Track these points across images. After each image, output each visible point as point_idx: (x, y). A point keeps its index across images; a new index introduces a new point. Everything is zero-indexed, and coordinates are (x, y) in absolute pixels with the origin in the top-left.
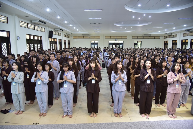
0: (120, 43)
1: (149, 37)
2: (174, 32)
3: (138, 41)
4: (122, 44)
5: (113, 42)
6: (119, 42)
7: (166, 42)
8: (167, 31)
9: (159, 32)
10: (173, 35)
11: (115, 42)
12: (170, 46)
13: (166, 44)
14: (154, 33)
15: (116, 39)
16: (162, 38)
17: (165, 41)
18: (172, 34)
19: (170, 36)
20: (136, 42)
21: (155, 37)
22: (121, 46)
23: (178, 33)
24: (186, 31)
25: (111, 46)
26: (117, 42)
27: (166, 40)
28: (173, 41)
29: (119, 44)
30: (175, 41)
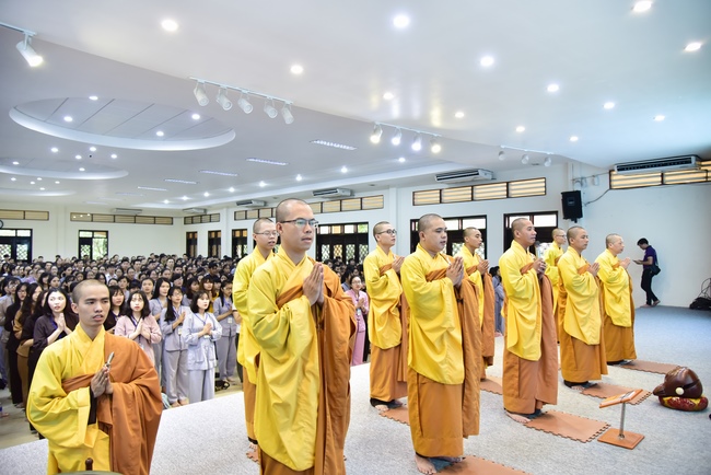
0: (16, 237)
1: (135, 217)
2: (209, 206)
3: (93, 232)
4: (29, 240)
6: (12, 234)
7: (191, 236)
8: (187, 202)
9: (166, 204)
10: (208, 213)
12: (202, 249)
13: (191, 241)
14: (149, 206)
16: (179, 222)
17: (188, 233)
18: (205, 210)
19: (202, 216)
20: (89, 235)
21: (155, 220)
22: (22, 250)
23: (222, 208)
24: (239, 203)
27: (192, 228)
28: (210, 232)
29: (12, 241)
30: (216, 232)
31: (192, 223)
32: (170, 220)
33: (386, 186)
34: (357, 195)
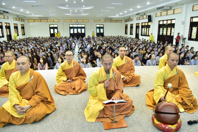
34: (173, 8)
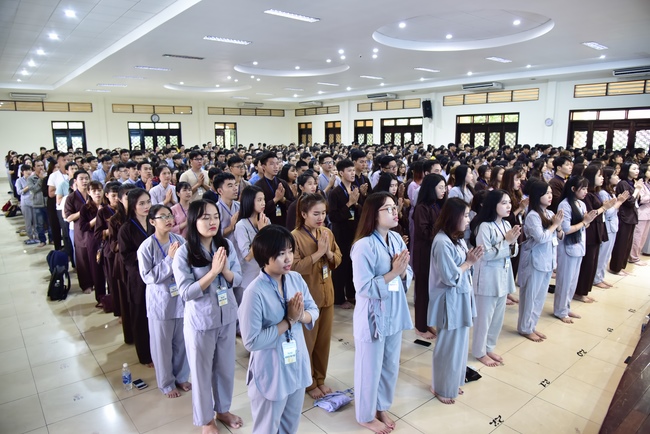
1: (256, 110)
2: (327, 100)
5: (145, 126)
10: (325, 105)
11: (150, 126)
12: (318, 137)
13: (305, 131)
15: (154, 114)
16: (290, 114)
17: (300, 124)
18: (322, 103)
19: (317, 109)
20: (222, 127)
21: (271, 112)
23: (343, 101)
24: (370, 96)
25: (136, 141)
26: (159, 126)
28: (326, 123)
29: (167, 133)
31: (305, 115)
32: (282, 113)
33: (546, 80)
34: (506, 88)
